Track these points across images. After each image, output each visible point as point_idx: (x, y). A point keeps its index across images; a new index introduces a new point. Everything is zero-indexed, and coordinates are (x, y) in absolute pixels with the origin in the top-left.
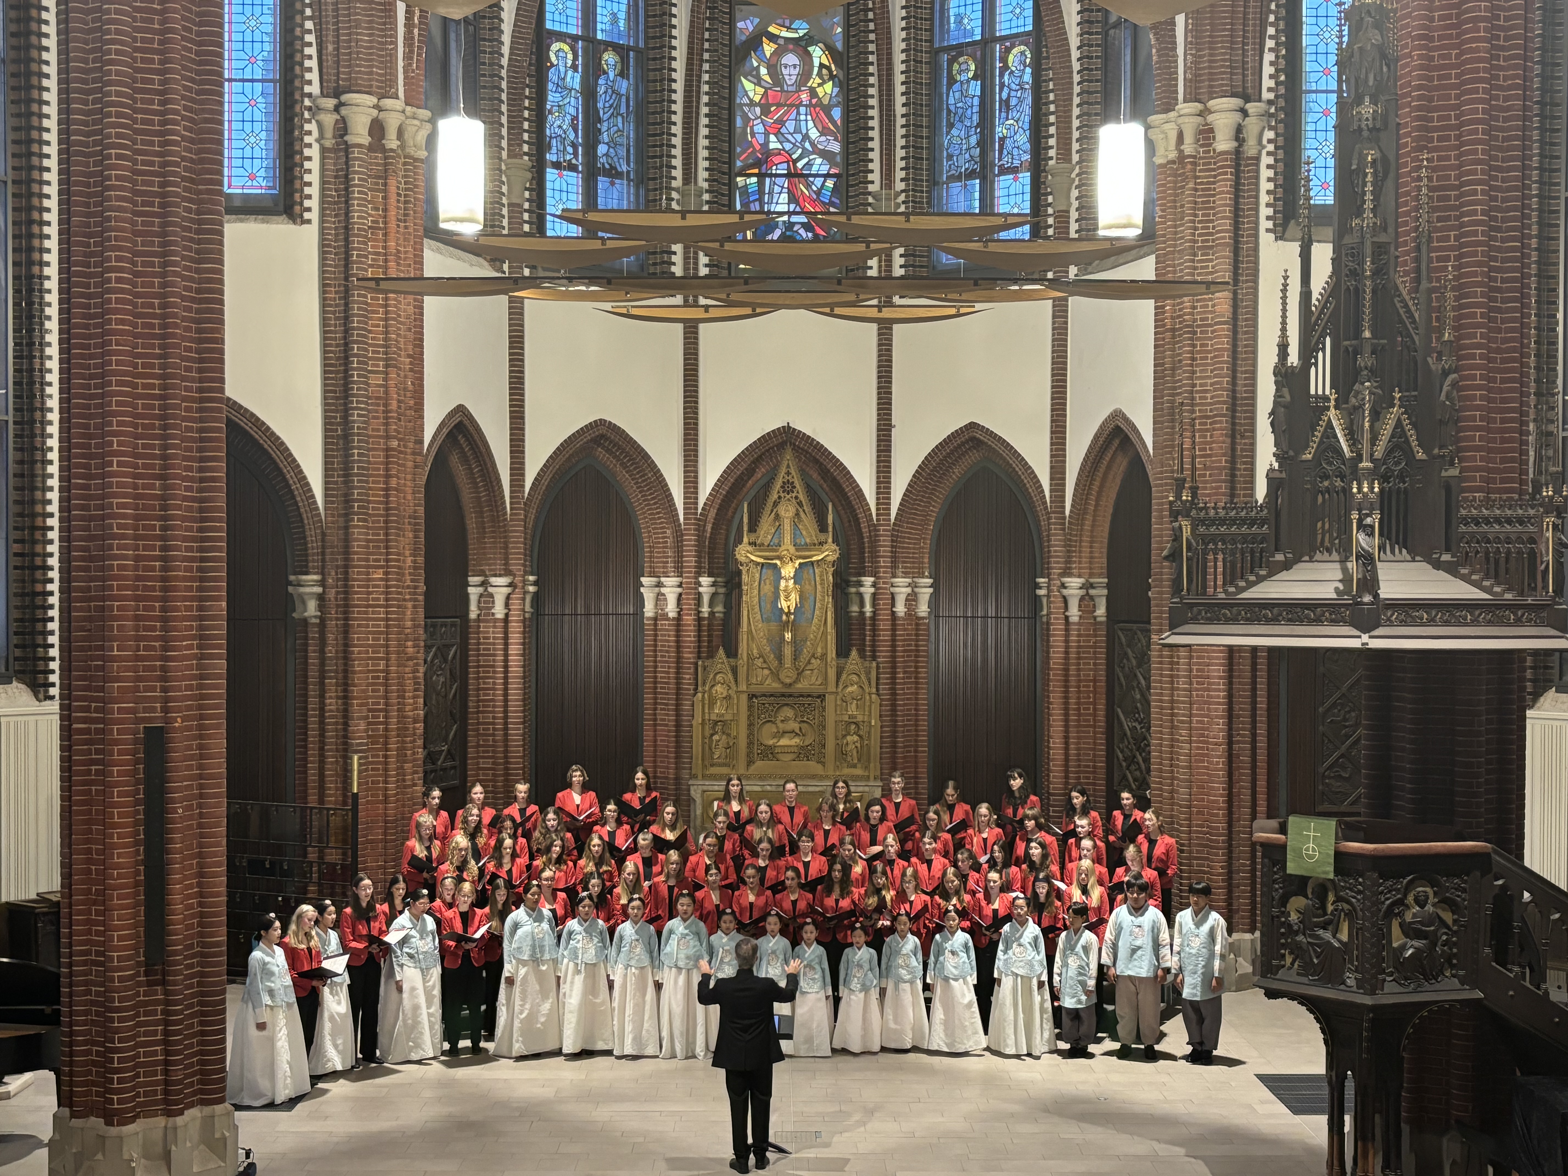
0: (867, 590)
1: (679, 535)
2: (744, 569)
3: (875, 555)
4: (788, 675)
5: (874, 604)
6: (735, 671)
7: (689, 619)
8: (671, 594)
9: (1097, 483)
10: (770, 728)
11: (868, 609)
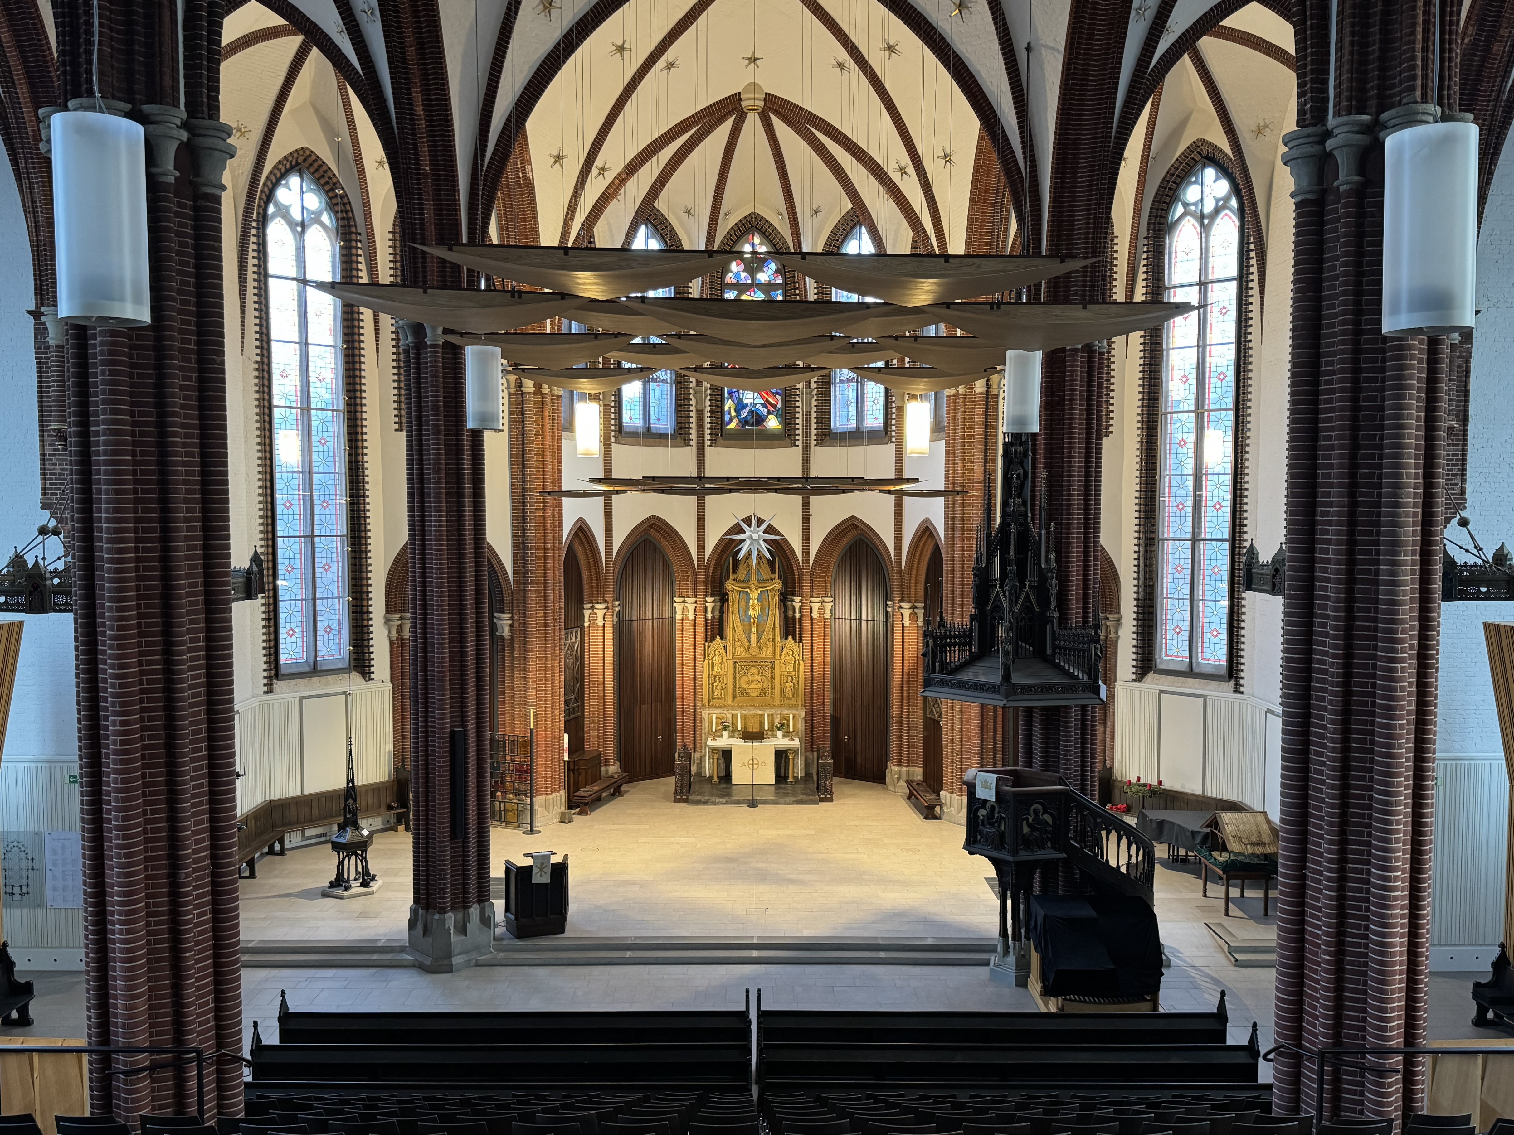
0: (797, 605)
1: (695, 575)
2: (730, 593)
3: (801, 586)
4: (754, 650)
5: (800, 612)
6: (725, 648)
7: (700, 621)
8: (691, 608)
9: (918, 553)
10: (744, 679)
11: (798, 615)
